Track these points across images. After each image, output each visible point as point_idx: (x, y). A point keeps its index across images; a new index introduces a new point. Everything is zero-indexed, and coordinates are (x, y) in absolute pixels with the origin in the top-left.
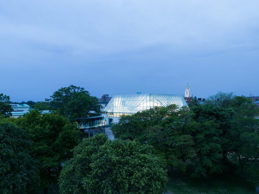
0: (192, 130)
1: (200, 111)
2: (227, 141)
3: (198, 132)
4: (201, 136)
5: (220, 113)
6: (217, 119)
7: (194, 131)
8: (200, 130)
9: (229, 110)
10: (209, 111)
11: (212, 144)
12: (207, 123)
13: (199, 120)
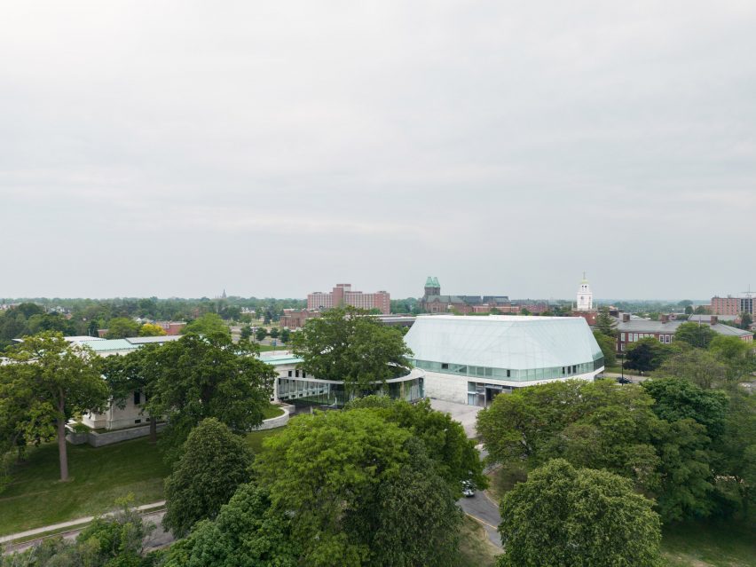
0: (655, 435)
1: (659, 391)
2: (719, 456)
3: (666, 440)
4: (672, 449)
5: (703, 401)
6: (697, 411)
7: (659, 438)
8: (669, 435)
9: (719, 395)
10: (681, 395)
11: (694, 464)
12: (683, 423)
13: (662, 411)
